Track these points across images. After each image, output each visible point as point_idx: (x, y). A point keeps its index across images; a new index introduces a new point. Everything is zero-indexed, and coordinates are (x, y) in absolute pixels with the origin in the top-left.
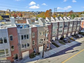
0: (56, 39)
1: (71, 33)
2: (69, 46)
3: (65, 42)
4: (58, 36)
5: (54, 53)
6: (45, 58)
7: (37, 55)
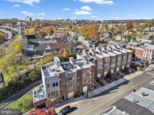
0: (101, 76)
1: (121, 67)
2: (115, 85)
3: (112, 80)
4: (104, 72)
5: (98, 93)
6: (89, 98)
7: (81, 95)
